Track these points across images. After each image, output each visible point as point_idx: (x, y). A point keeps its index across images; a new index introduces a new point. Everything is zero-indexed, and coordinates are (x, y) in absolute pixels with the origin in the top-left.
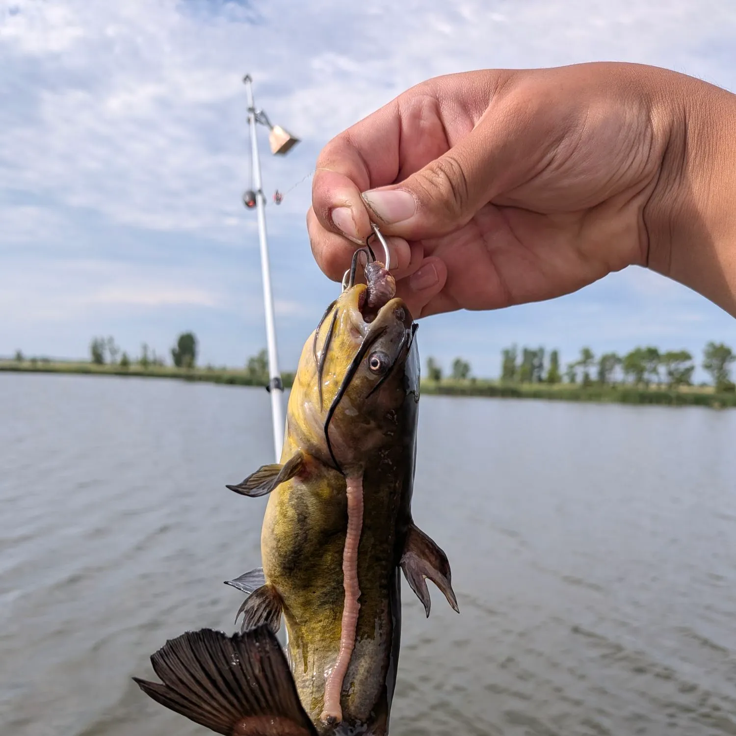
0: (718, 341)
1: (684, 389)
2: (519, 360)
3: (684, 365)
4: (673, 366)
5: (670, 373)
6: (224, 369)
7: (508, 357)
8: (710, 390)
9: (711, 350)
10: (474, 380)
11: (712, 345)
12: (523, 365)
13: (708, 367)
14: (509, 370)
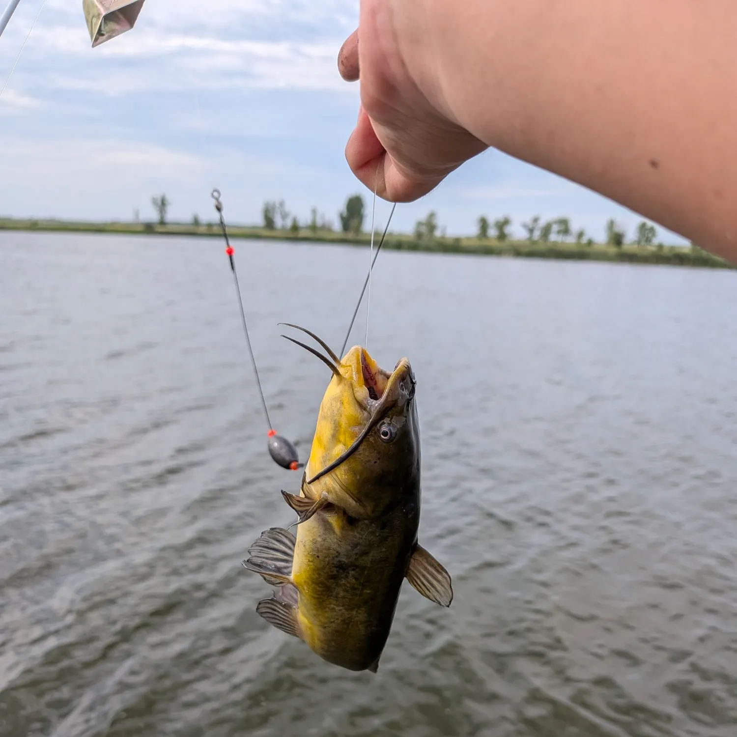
10: (660, 247)
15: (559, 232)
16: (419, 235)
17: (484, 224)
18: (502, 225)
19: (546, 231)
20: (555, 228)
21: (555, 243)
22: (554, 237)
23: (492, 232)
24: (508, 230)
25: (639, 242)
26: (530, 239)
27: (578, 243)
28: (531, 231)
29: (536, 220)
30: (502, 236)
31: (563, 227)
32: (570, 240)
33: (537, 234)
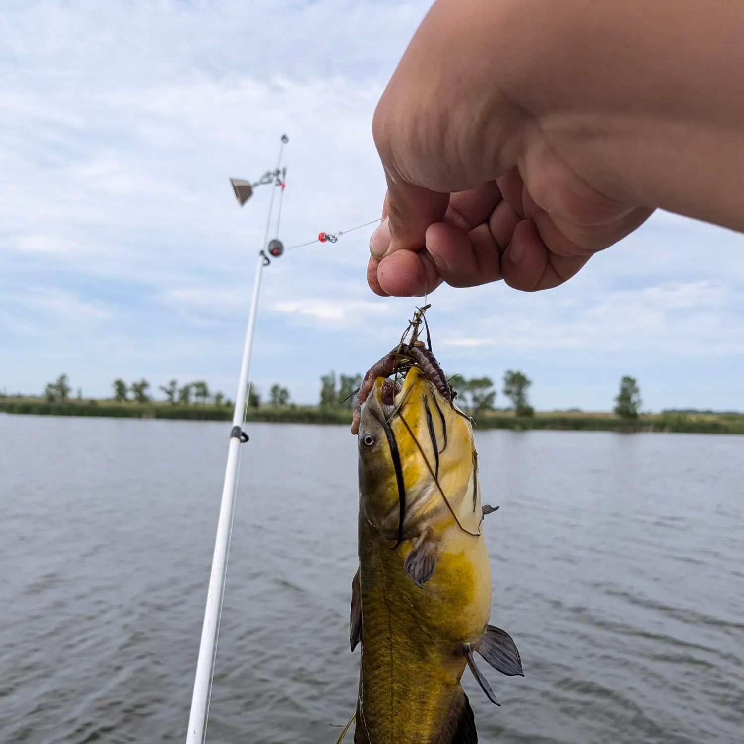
0: (515, 369)
1: (488, 414)
2: (338, 387)
3: (487, 391)
4: (478, 392)
5: (475, 399)
6: (19, 397)
7: (328, 384)
8: (512, 414)
9: (509, 377)
10: (293, 406)
11: (510, 372)
12: (342, 392)
13: (508, 393)
14: (327, 395)
15: (198, 395)
16: (51, 398)
17: (120, 387)
18: (140, 388)
19: (185, 393)
20: (194, 390)
21: (196, 404)
22: (193, 399)
23: (131, 395)
24: (147, 392)
25: (274, 403)
26: (171, 400)
27: (218, 404)
28: (170, 393)
29: (173, 384)
30: (142, 398)
31: (201, 390)
32: (209, 402)
33: (176, 397)
